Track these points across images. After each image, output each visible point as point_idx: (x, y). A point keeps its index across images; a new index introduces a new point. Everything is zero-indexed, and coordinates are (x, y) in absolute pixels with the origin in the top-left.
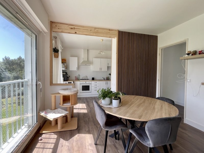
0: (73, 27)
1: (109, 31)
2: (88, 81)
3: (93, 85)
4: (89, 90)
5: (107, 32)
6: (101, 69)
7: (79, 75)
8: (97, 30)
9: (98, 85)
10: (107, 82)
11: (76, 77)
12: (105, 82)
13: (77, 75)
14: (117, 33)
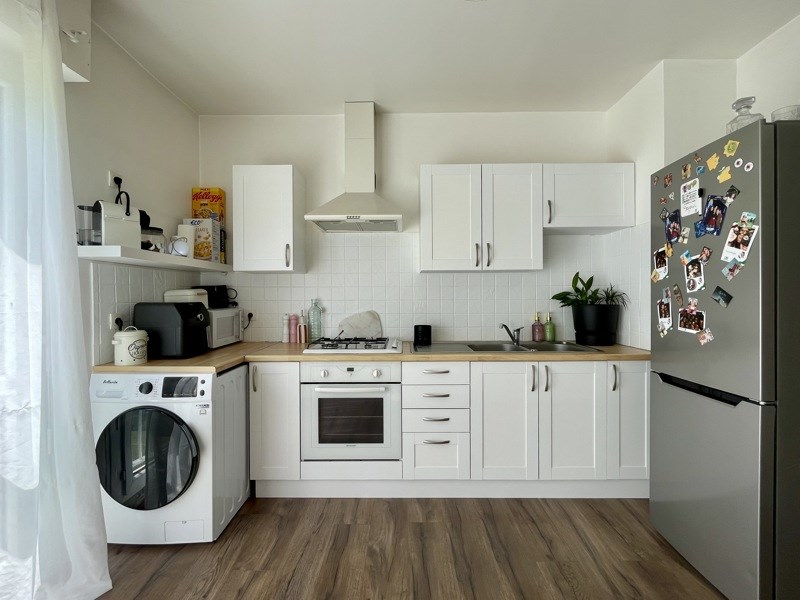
2: (374, 359)
3: (412, 395)
4: (380, 440)
6: (484, 252)
7: (319, 308)
9: (459, 396)
10: (541, 366)
11: (293, 321)
12: (528, 366)
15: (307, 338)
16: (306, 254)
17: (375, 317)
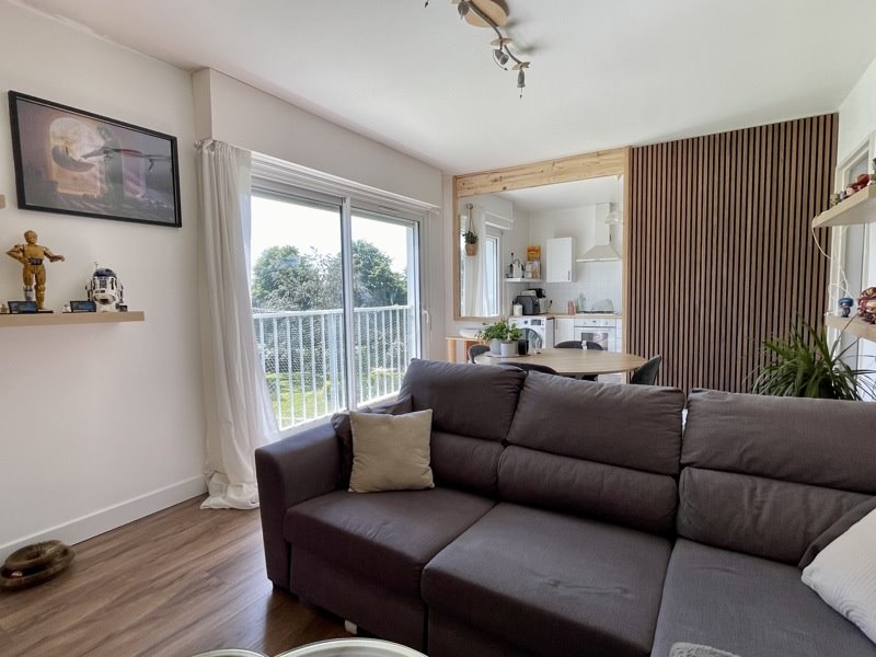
0: (497, 176)
1: (596, 160)
2: (606, 318)
5: (594, 162)
7: (582, 298)
8: (560, 165)
11: (570, 304)
13: (574, 297)
14: (624, 158)
15: (575, 310)
16: (577, 273)
17: (610, 302)
